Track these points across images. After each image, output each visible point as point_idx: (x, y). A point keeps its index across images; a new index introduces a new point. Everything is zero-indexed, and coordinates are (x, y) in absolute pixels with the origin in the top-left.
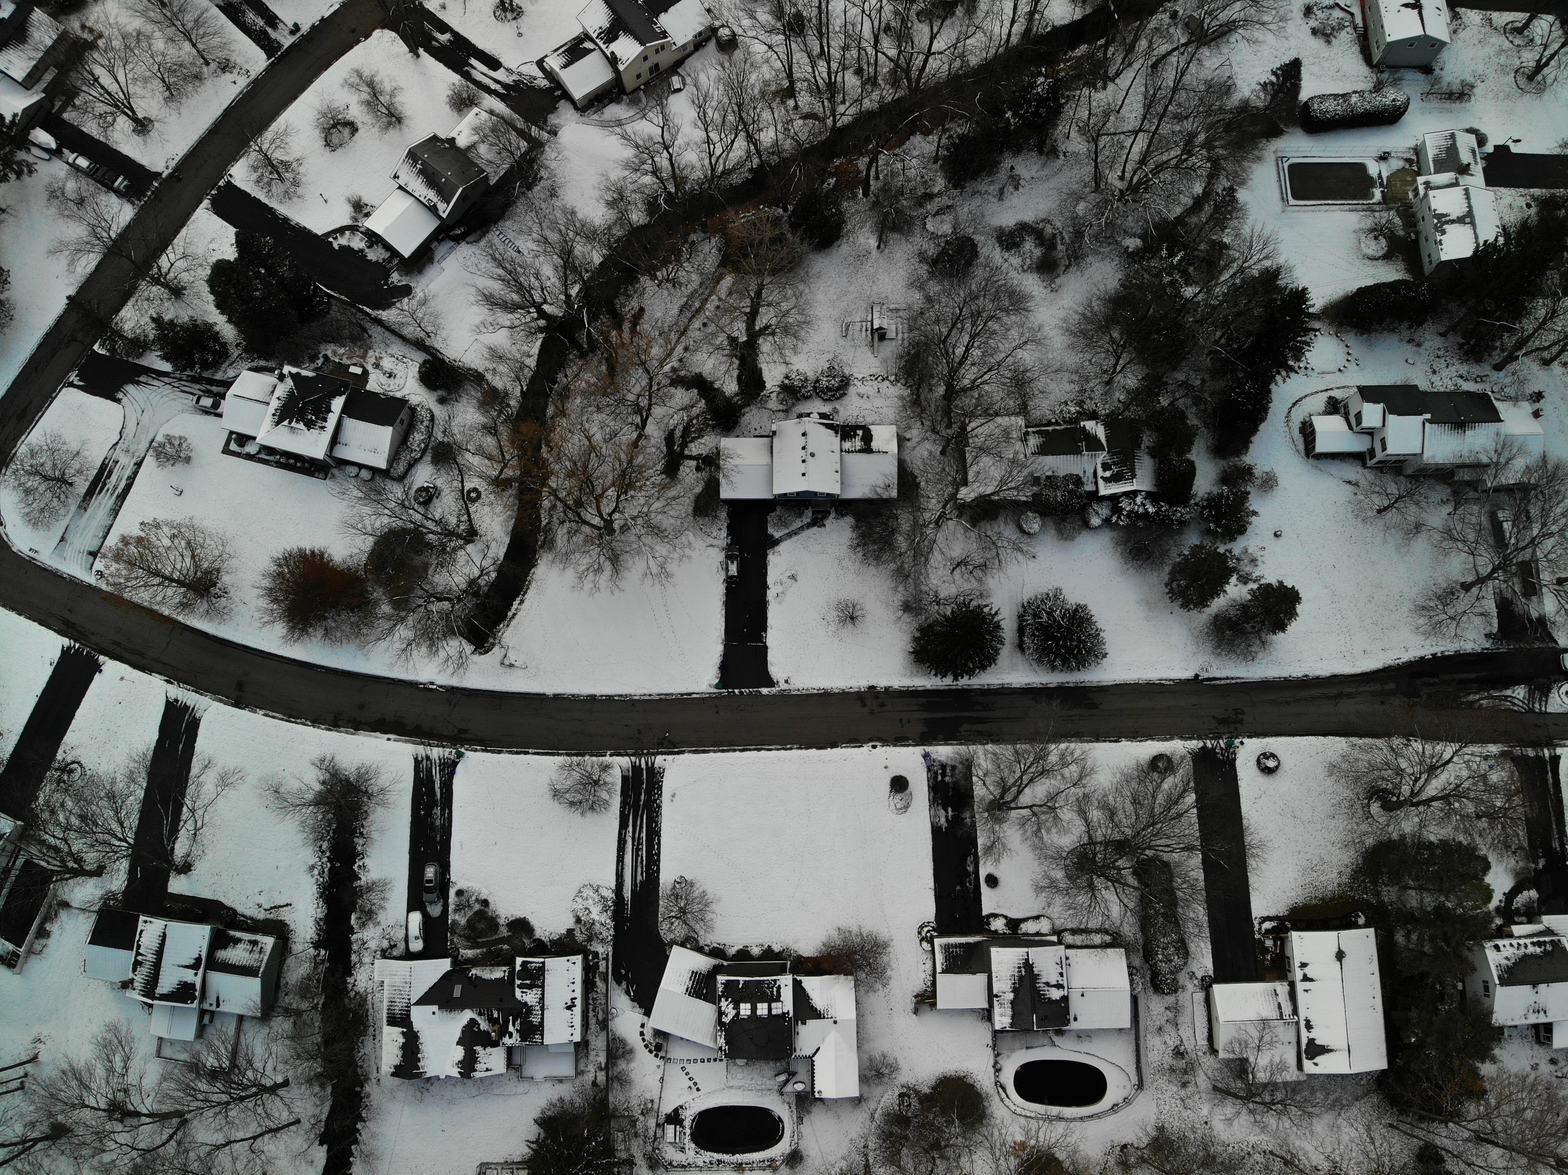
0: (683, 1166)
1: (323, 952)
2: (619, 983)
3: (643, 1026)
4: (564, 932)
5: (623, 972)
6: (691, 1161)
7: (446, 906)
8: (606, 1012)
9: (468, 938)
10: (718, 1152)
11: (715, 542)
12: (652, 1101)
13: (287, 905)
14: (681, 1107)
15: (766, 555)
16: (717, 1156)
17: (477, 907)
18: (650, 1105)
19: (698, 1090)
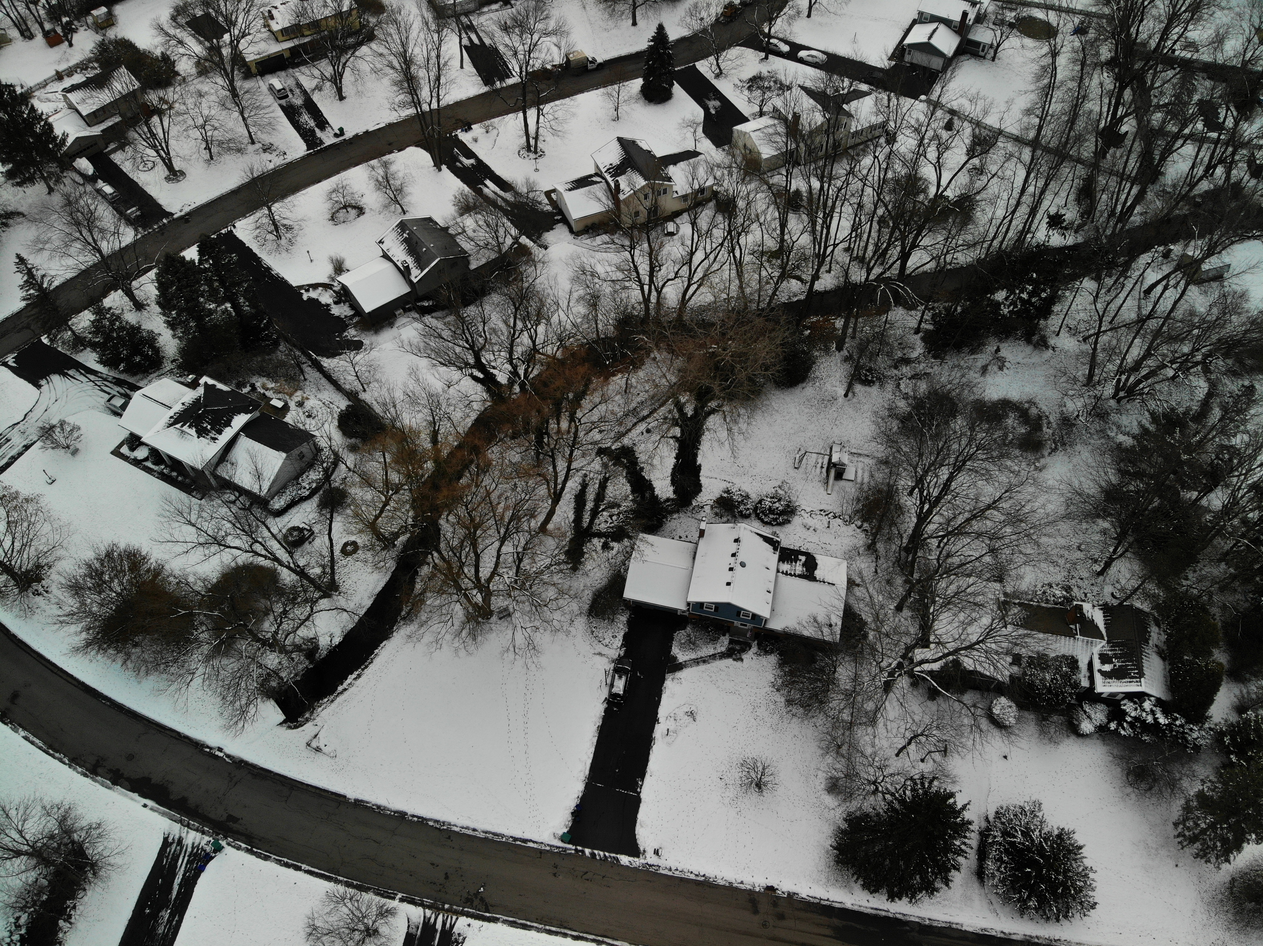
11: (605, 651)
15: (663, 680)
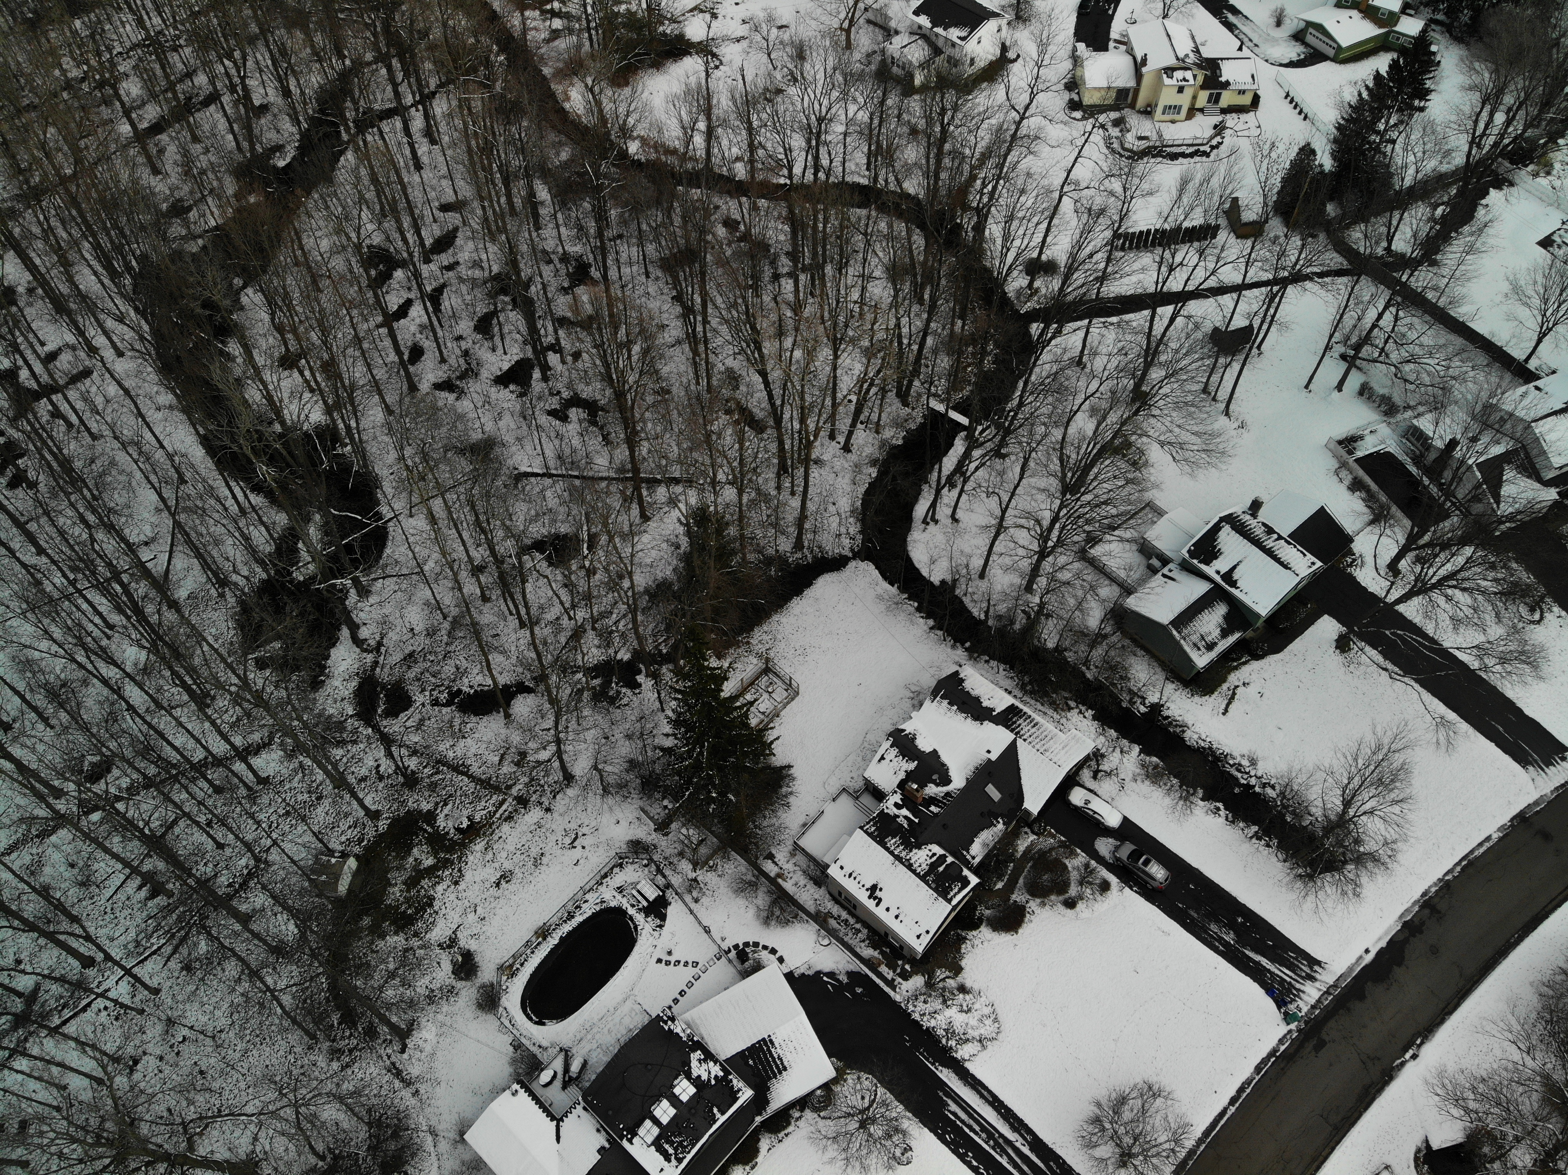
0: (605, 876)
1: (1143, 709)
2: (850, 974)
3: (781, 960)
4: (963, 963)
5: (859, 990)
6: (602, 889)
7: (1101, 860)
8: (832, 933)
9: (1043, 854)
10: (581, 925)
12: (696, 901)
13: (1226, 711)
14: (661, 926)
16: (579, 919)
17: (1073, 891)
18: (695, 894)
19: (659, 961)
